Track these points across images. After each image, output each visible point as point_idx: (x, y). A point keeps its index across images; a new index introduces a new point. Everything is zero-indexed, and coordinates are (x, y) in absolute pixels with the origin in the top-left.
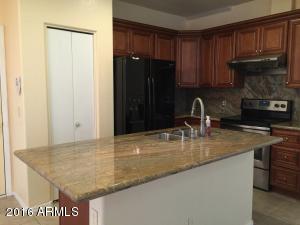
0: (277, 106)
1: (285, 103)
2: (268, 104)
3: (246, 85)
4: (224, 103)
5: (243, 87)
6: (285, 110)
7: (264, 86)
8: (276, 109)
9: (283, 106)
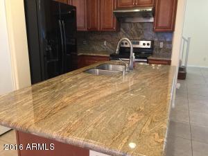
0: (144, 44)
1: (150, 42)
2: (138, 43)
3: (122, 29)
4: (105, 43)
5: (120, 31)
6: (149, 47)
7: (134, 30)
8: (144, 47)
9: (148, 44)
